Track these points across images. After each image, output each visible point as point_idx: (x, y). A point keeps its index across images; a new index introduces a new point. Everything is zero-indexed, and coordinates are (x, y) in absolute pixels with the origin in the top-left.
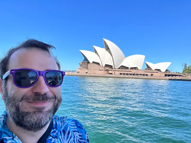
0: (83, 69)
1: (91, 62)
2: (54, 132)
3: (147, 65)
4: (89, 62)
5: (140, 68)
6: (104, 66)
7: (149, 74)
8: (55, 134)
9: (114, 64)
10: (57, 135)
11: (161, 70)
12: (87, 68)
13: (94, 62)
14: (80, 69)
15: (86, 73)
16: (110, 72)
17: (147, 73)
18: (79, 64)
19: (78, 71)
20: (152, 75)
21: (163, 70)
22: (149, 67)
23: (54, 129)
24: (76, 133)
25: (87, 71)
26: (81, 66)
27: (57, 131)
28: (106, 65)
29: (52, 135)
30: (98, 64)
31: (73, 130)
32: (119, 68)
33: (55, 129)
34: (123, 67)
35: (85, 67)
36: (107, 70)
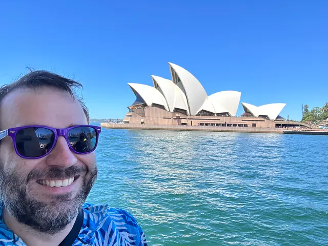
0: (136, 116)
1: (149, 103)
2: (85, 232)
3: (245, 109)
4: (145, 105)
5: (233, 114)
6: (172, 110)
7: (250, 124)
8: (86, 236)
9: (189, 108)
10: (91, 237)
11: (269, 116)
12: (143, 115)
13: (154, 105)
14: (131, 116)
15: (142, 123)
16: (183, 121)
17: (246, 123)
18: (128, 108)
19: (128, 121)
20: (254, 125)
21: (273, 117)
22: (248, 112)
23: (84, 227)
24: (124, 233)
25: (142, 121)
26: (132, 110)
27: (90, 231)
28: (176, 109)
29: (81, 238)
30: (162, 107)
31: (120, 228)
32: (198, 115)
33: (87, 228)
34: (205, 113)
35: (139, 114)
36: (178, 118)
